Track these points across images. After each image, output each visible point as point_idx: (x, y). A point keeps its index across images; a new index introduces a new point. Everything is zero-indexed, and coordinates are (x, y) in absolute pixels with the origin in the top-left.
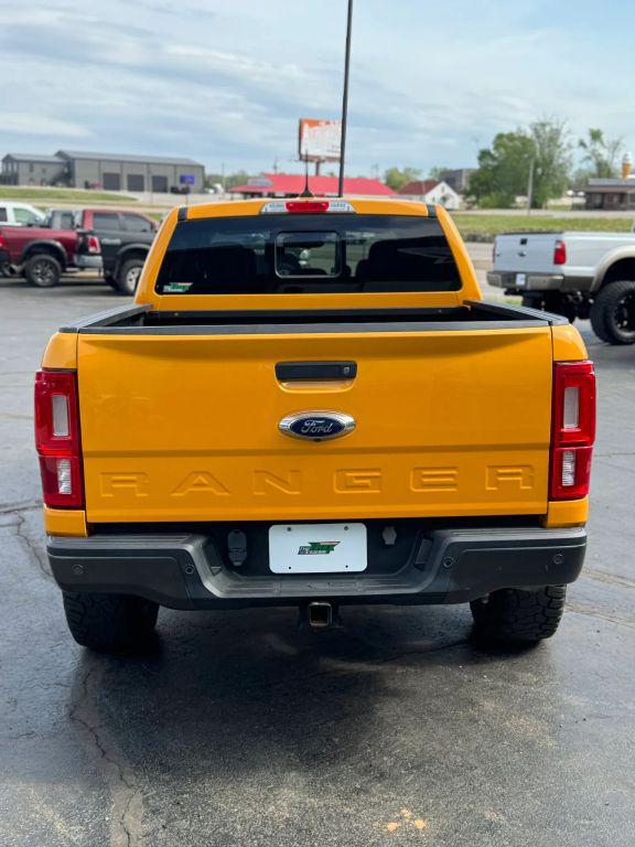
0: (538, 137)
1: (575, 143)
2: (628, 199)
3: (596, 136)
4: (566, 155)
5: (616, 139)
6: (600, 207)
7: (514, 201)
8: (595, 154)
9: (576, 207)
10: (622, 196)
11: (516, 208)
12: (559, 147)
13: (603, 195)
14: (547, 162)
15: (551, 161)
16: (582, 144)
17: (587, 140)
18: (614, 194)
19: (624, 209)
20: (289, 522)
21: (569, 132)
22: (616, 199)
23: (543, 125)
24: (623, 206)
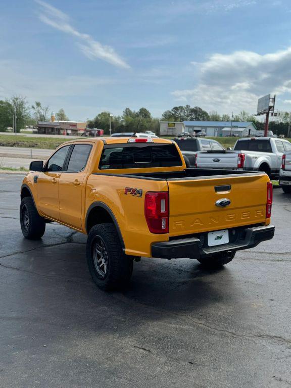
0: (15, 103)
1: (31, 107)
2: (55, 130)
3: (38, 104)
4: (28, 111)
5: (47, 107)
6: (44, 133)
7: (6, 129)
8: (39, 112)
9: (34, 133)
10: (53, 129)
11: (8, 132)
12: (24, 108)
13: (45, 128)
14: (19, 114)
15: (21, 114)
16: (33, 107)
17: (35, 106)
18: (49, 128)
19: (54, 134)
20: (212, 231)
21: (27, 102)
22: (50, 130)
23: (17, 99)
24: (53, 133)
